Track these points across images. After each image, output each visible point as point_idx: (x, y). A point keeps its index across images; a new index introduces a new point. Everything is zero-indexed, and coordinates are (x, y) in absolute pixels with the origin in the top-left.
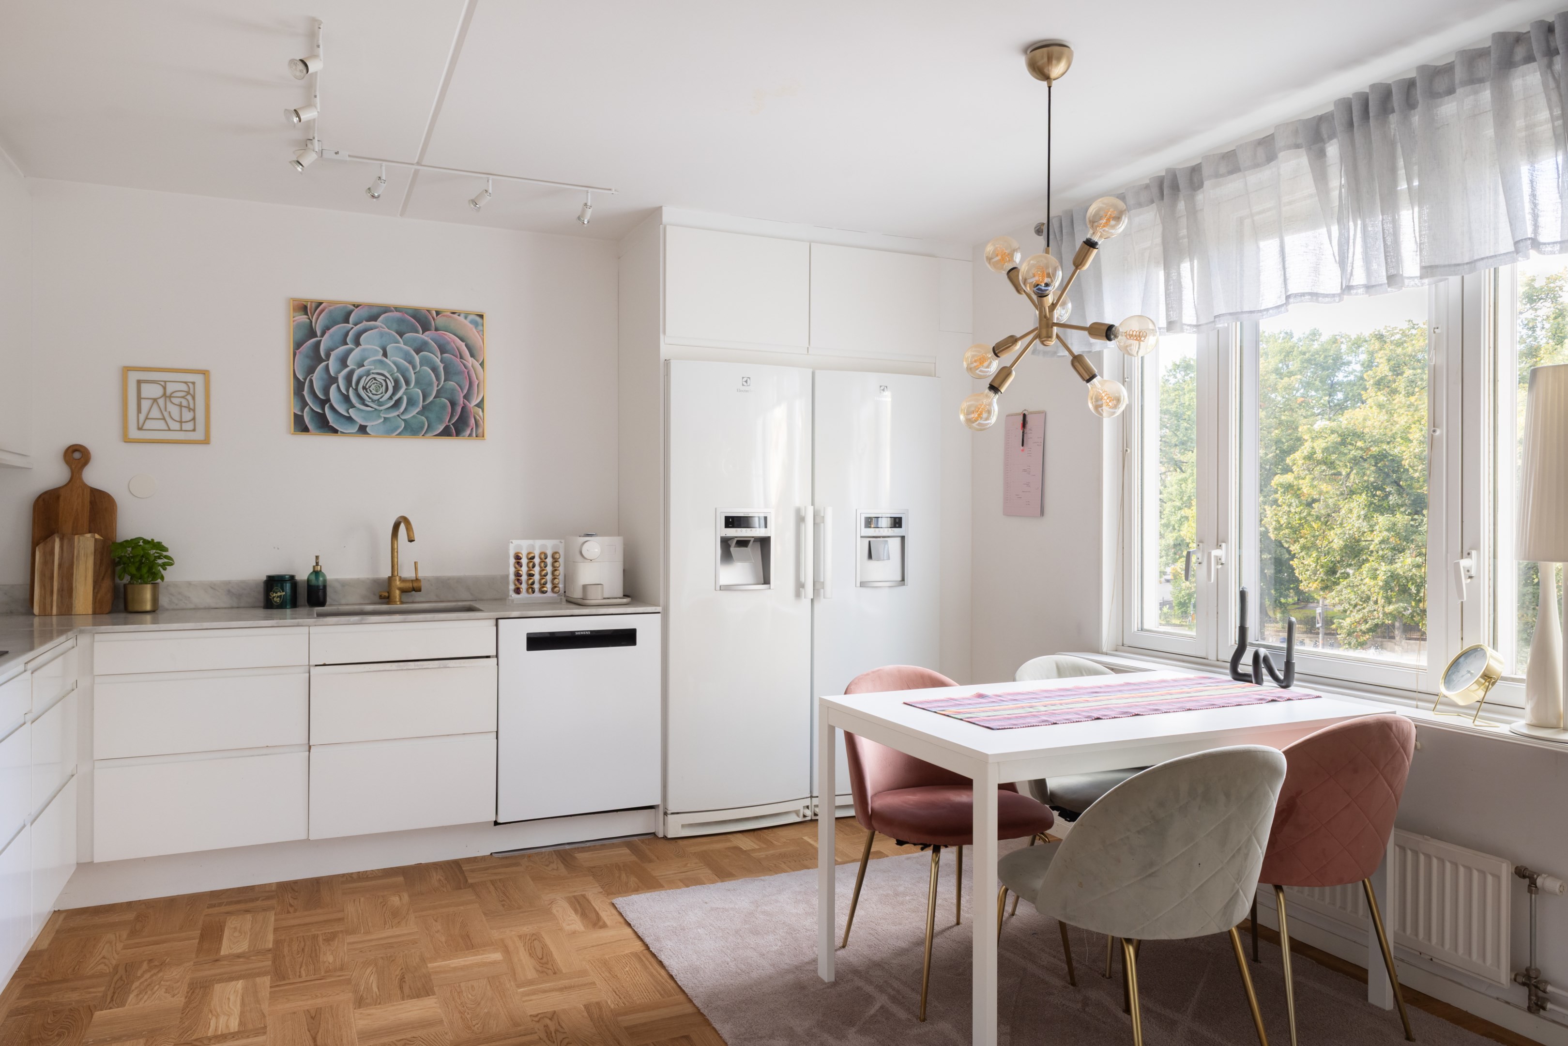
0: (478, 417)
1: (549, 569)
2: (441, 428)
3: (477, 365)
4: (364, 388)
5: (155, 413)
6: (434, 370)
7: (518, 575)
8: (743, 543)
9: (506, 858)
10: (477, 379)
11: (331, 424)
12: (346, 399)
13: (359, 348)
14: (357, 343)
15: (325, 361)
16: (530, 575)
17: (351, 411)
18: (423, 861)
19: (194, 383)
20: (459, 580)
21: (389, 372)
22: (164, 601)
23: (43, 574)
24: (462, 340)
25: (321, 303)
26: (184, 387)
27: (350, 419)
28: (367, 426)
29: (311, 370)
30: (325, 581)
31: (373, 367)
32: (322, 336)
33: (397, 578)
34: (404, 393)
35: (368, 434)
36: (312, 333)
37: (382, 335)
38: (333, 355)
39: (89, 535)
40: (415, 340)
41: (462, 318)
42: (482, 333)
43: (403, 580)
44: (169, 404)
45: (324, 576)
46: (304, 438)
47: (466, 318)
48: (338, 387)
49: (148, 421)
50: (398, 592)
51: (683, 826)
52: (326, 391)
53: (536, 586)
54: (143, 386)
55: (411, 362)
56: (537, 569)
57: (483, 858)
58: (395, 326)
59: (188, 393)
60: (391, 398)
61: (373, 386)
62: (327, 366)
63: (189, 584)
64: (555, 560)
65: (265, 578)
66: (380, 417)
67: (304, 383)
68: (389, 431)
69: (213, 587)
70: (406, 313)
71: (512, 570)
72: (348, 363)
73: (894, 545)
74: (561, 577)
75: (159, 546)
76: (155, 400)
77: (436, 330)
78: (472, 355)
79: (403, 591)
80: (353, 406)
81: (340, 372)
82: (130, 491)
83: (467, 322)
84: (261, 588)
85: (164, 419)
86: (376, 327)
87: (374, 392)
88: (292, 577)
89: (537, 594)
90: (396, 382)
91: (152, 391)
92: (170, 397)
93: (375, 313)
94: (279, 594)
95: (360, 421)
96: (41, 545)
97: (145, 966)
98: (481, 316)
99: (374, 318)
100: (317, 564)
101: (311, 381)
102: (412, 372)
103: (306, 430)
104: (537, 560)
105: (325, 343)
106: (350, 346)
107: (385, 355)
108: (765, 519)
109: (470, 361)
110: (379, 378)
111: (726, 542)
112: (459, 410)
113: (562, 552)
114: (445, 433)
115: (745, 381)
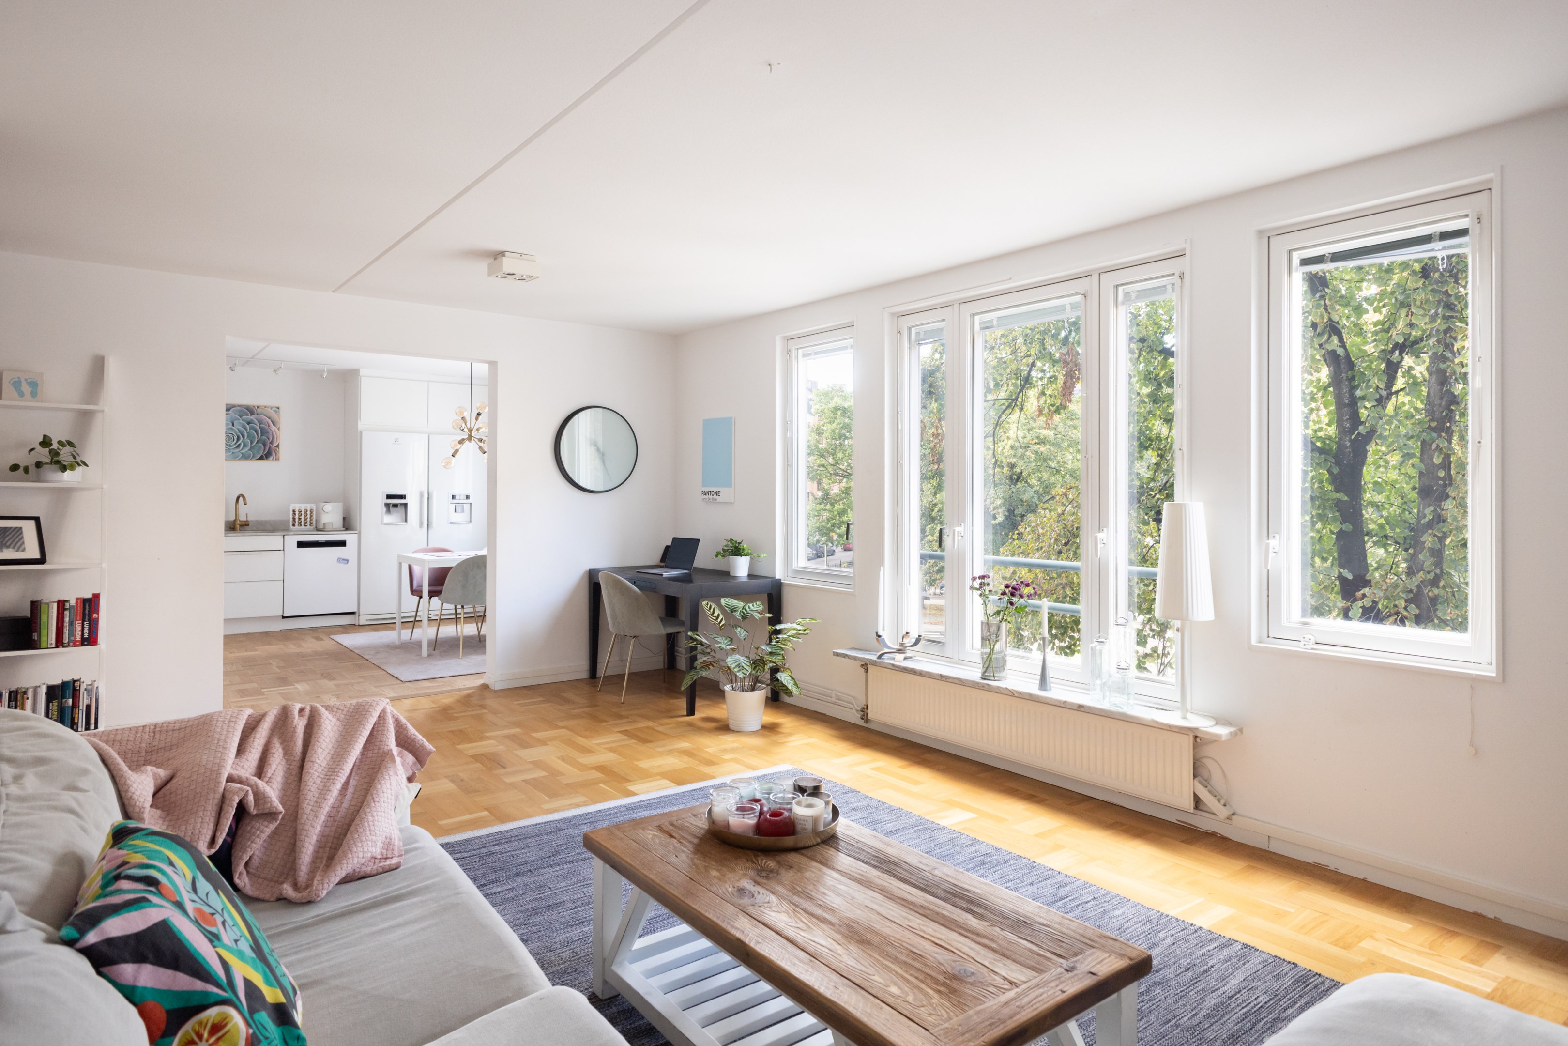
0: (276, 452)
1: (309, 516)
2: (259, 456)
3: (276, 429)
6: (256, 431)
7: (294, 519)
8: (395, 505)
9: (288, 631)
10: (276, 435)
16: (300, 519)
18: (250, 632)
20: (267, 522)
21: (235, 432)
24: (269, 419)
31: (227, 430)
33: (238, 520)
34: (242, 441)
37: (232, 416)
40: (247, 418)
41: (269, 409)
42: (279, 415)
43: (240, 521)
47: (271, 409)
50: (238, 526)
51: (367, 620)
53: (303, 523)
55: (246, 429)
56: (303, 516)
57: (277, 632)
58: (238, 413)
60: (235, 443)
64: (311, 512)
66: (230, 451)
68: (235, 457)
70: (244, 408)
71: (291, 517)
73: (467, 507)
74: (314, 520)
77: (257, 414)
78: (274, 425)
79: (241, 526)
83: (272, 411)
86: (229, 413)
87: (228, 441)
89: (303, 526)
90: (238, 436)
98: (278, 409)
99: (228, 409)
102: (246, 433)
104: (303, 513)
107: (233, 425)
108: (405, 496)
109: (273, 427)
110: (231, 435)
111: (387, 505)
112: (267, 448)
113: (314, 509)
114: (261, 458)
115: (396, 440)
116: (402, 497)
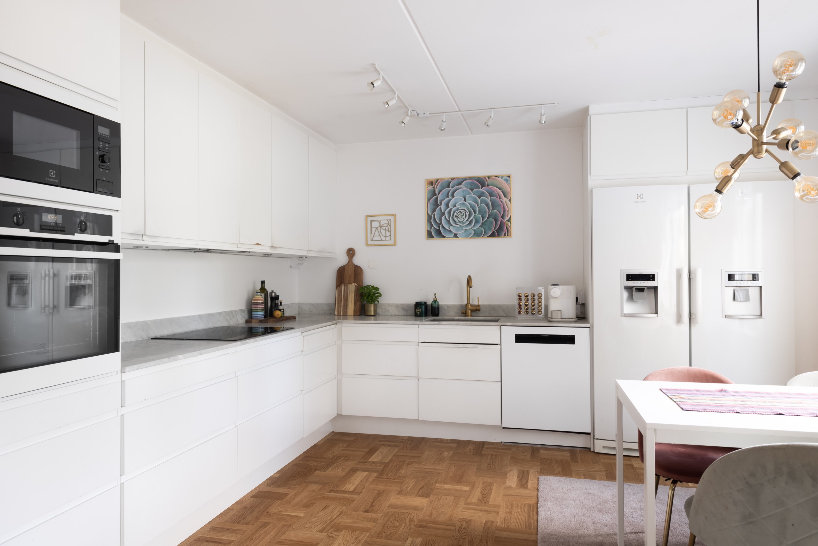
0: (508, 226)
1: (536, 302)
2: (491, 233)
3: (507, 200)
4: (456, 216)
5: (377, 234)
6: (487, 205)
7: (520, 305)
8: (641, 290)
9: (507, 445)
10: (507, 207)
11: (442, 234)
12: (449, 222)
13: (454, 198)
14: (453, 196)
15: (440, 206)
16: (526, 305)
17: (450, 227)
19: (390, 220)
20: (499, 306)
21: (467, 208)
22: (379, 311)
23: (338, 299)
24: (500, 189)
25: (438, 180)
26: (386, 222)
27: (450, 231)
28: (457, 234)
29: (434, 211)
30: (438, 305)
31: (460, 206)
32: (439, 194)
33: (469, 305)
34: (474, 218)
35: (458, 237)
36: (434, 194)
37: (463, 191)
38: (443, 202)
39: (353, 284)
40: (478, 192)
41: (500, 179)
42: (509, 185)
43: (472, 306)
44: (381, 229)
45: (438, 302)
46: (432, 241)
47: (502, 178)
48: (445, 217)
49: (374, 237)
50: (470, 311)
51: (604, 447)
52: (440, 220)
53: (529, 311)
54: (373, 223)
55: (476, 203)
56: (530, 302)
57: (497, 443)
58: (469, 186)
59: (388, 224)
60: (468, 220)
61: (460, 215)
62: (441, 208)
63: (389, 305)
64: (540, 297)
65: (415, 303)
66: (463, 229)
67: (432, 216)
68: (467, 236)
69: (397, 306)
70: (474, 180)
71: (517, 302)
72: (449, 206)
73: (754, 293)
74: (543, 306)
75: (377, 289)
76: (377, 228)
77: (488, 186)
78: (505, 196)
79: (472, 311)
80: (451, 225)
81: (445, 210)
82: (368, 265)
83: (502, 180)
84: (414, 308)
85: (380, 236)
86: (461, 188)
87: (460, 218)
88: (425, 303)
89: (528, 315)
90: (470, 212)
91: (375, 224)
92: (382, 226)
93: (460, 181)
94: (419, 310)
95: (455, 232)
96: (338, 288)
97: (343, 458)
98: (509, 177)
99: (460, 184)
100: (435, 297)
101: (434, 215)
102: (477, 207)
103: (433, 237)
104: (530, 297)
105: (440, 197)
106: (450, 198)
107: (465, 200)
108: (654, 276)
109: (504, 199)
110: (463, 211)
111: (629, 289)
112: (499, 223)
113: (543, 293)
114: (493, 235)
115: (639, 196)
116: (651, 277)
